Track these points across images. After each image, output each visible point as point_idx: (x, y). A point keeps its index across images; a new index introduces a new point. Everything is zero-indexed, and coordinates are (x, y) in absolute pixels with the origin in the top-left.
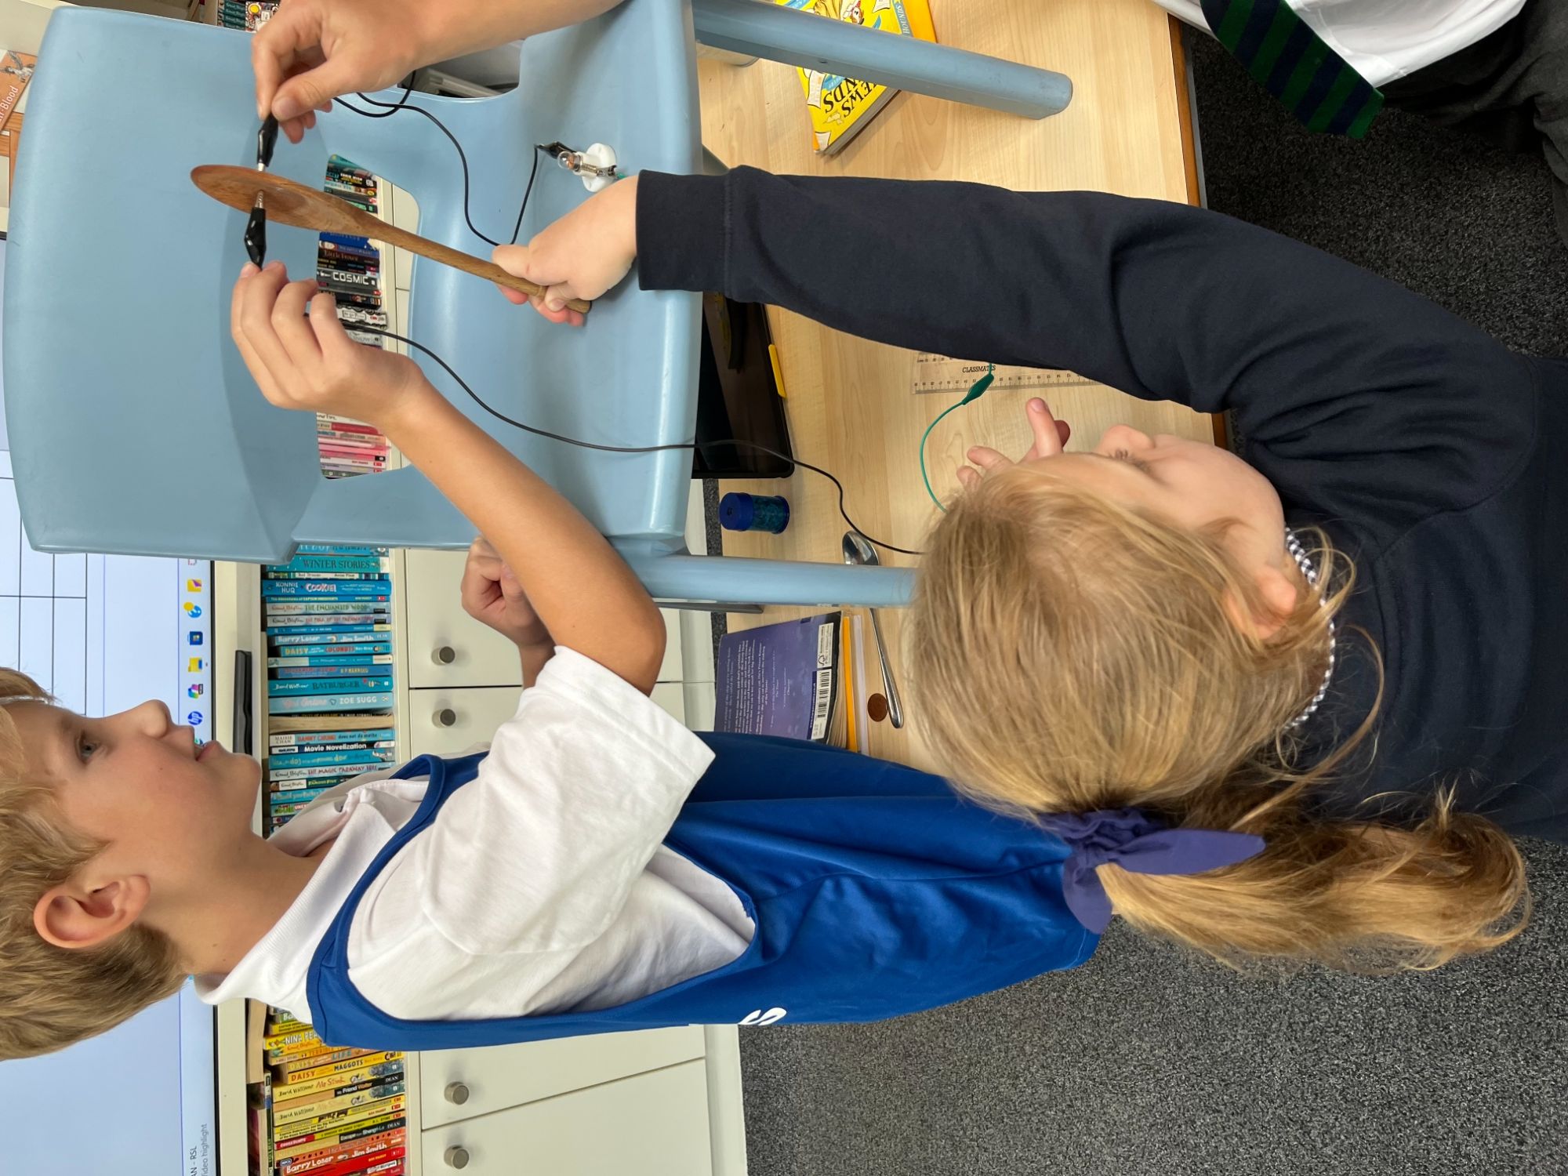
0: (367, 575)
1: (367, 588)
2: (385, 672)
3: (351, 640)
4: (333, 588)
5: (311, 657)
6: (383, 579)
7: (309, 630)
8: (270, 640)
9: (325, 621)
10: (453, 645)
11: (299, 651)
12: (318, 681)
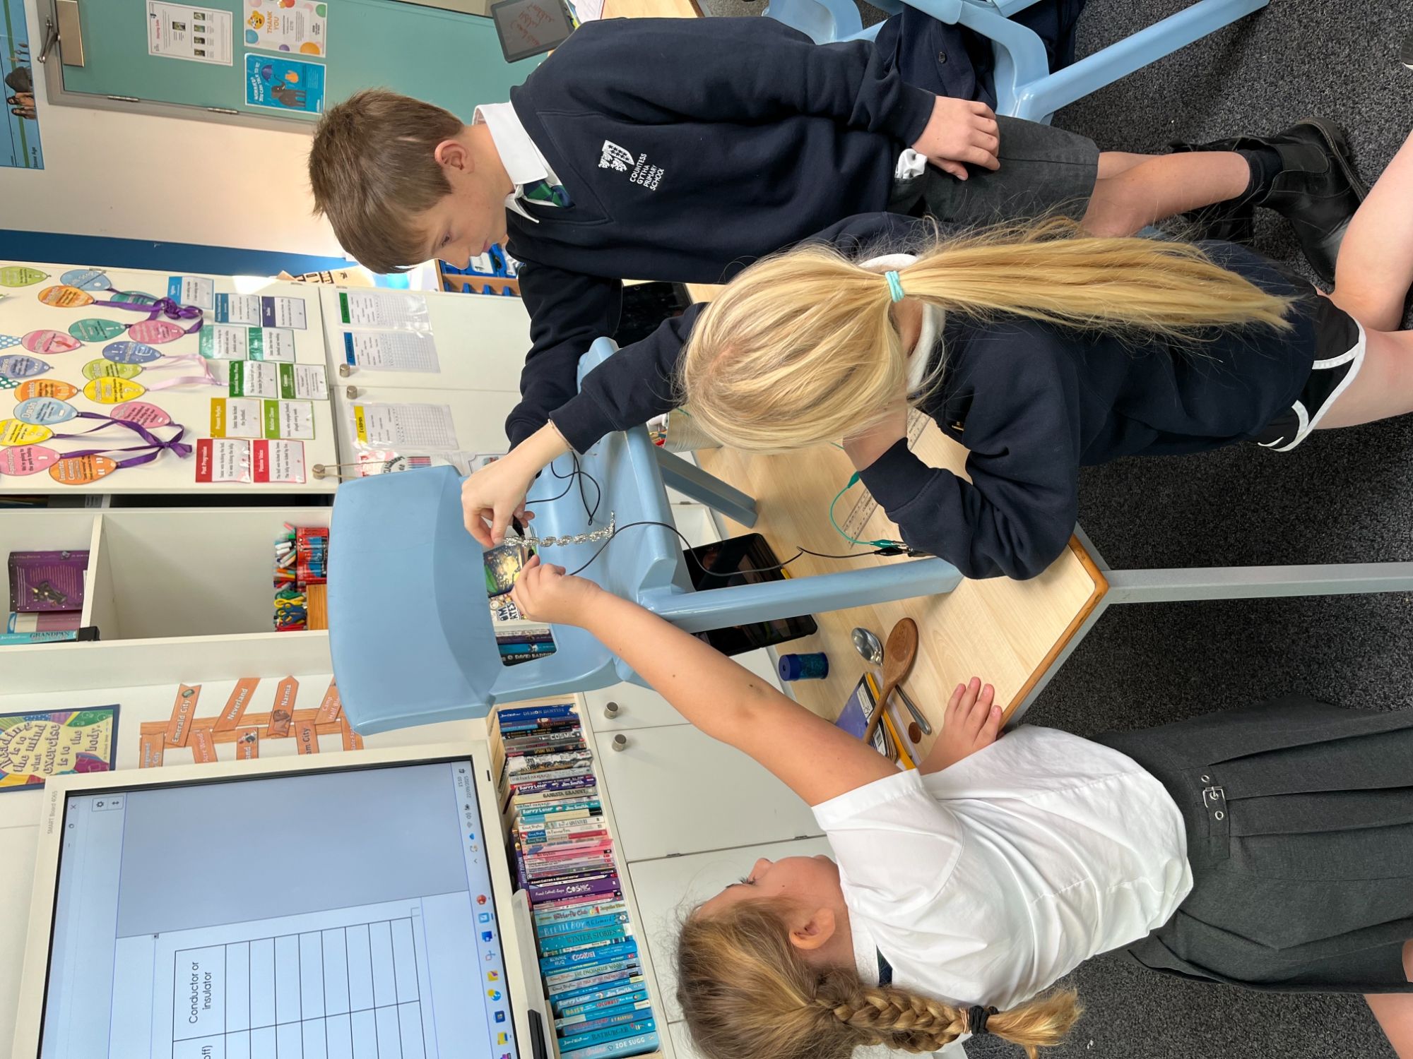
0: (616, 940)
1: (618, 949)
2: (646, 1015)
3: (614, 994)
4: (593, 954)
5: (586, 1013)
6: (629, 940)
7: (581, 992)
8: (554, 1007)
9: (592, 982)
11: (577, 1010)
12: (595, 1033)
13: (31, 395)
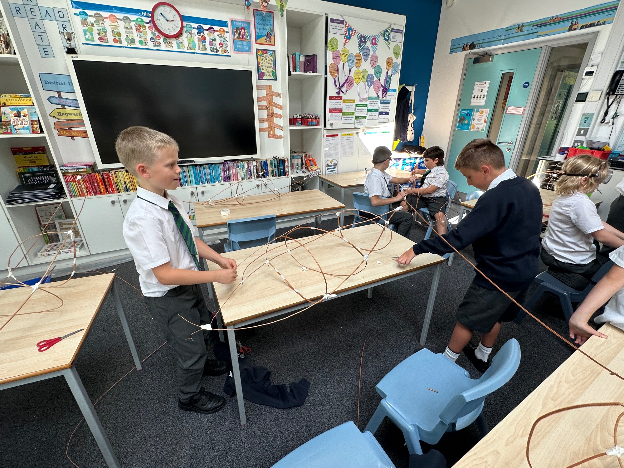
0: (215, 180)
1: (213, 180)
2: (199, 184)
3: (204, 178)
4: (212, 174)
6: (214, 182)
7: (205, 171)
9: (206, 174)
10: (205, 194)
13: (357, 57)
